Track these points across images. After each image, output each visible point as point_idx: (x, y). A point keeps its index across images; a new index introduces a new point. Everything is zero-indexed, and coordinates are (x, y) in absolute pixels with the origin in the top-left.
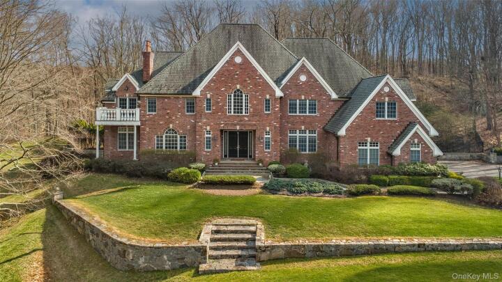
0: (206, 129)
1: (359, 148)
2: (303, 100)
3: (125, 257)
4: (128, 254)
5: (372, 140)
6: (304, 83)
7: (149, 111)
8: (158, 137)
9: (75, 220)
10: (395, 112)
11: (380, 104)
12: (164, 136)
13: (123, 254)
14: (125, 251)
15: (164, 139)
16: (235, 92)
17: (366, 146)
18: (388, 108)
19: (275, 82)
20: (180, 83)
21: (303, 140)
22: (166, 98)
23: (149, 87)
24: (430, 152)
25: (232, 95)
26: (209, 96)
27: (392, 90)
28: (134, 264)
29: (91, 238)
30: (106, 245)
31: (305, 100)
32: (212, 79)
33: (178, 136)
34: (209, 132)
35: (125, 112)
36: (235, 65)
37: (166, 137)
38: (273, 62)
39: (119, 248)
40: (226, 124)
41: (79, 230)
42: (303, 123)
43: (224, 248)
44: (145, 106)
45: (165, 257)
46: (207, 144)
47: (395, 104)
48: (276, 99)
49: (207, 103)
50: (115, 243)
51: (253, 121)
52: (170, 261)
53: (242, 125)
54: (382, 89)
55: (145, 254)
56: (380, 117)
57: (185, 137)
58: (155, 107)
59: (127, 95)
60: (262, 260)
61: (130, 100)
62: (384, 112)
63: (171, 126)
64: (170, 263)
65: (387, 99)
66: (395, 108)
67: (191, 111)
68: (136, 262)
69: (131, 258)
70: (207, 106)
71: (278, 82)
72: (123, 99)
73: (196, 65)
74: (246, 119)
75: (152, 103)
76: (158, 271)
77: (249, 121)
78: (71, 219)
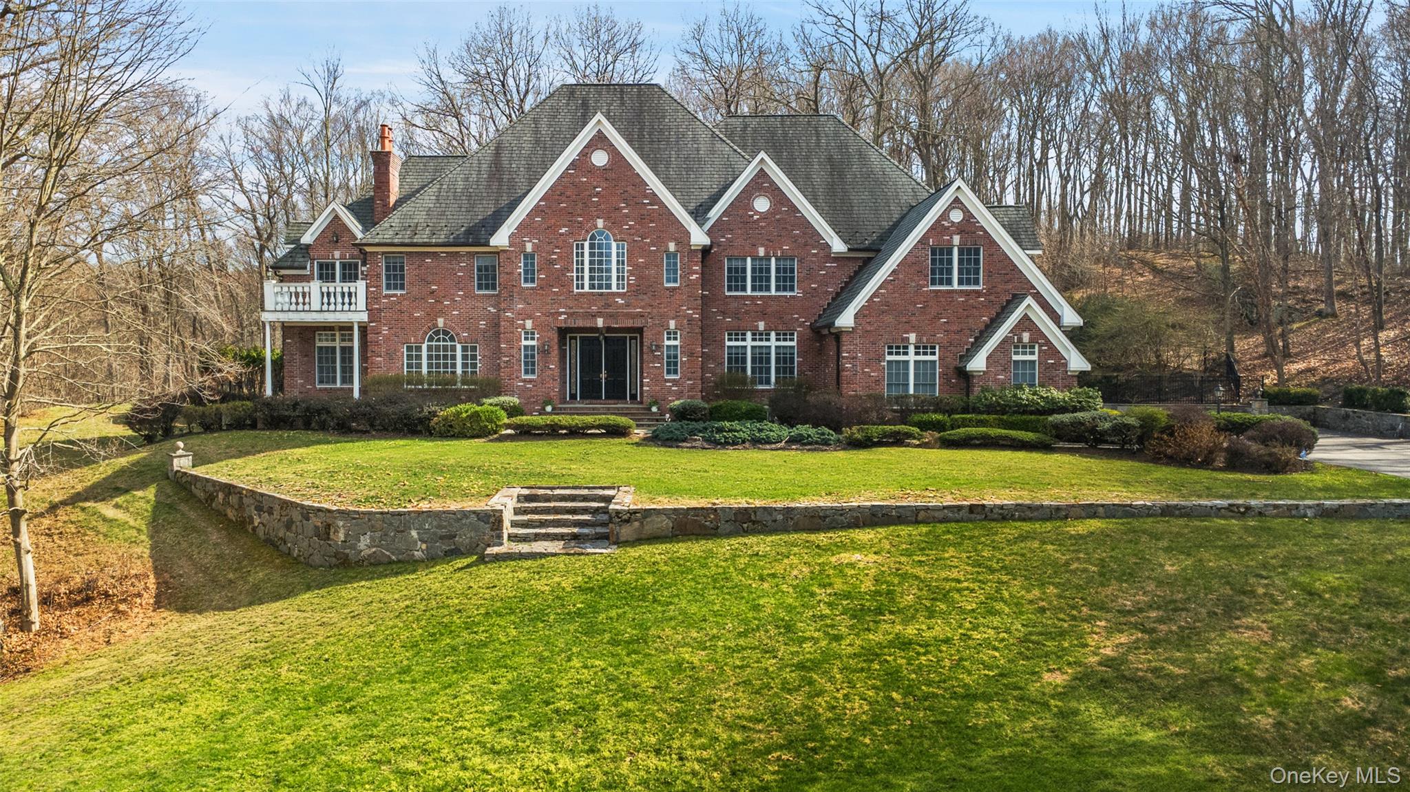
0: (524, 327)
1: (889, 358)
2: (761, 259)
3: (329, 539)
4: (336, 532)
5: (919, 340)
6: (764, 216)
7: (388, 287)
8: (409, 349)
9: (221, 495)
10: (977, 272)
11: (941, 251)
12: (424, 347)
13: (325, 532)
14: (328, 526)
15: (424, 353)
16: (593, 238)
17: (906, 353)
18: (961, 261)
19: (691, 213)
20: (461, 221)
21: (761, 357)
22: (427, 254)
23: (387, 230)
24: (1061, 362)
25: (587, 244)
26: (529, 248)
27: (968, 216)
28: (347, 551)
29: (257, 521)
30: (288, 525)
31: (767, 258)
32: (537, 206)
33: (459, 347)
34: (529, 335)
35: (332, 290)
36: (592, 170)
37: (430, 348)
38: (688, 169)
39: (316, 521)
40: (570, 315)
41: (231, 514)
42: (763, 315)
43: (543, 524)
44: (378, 276)
45: (414, 533)
46: (526, 364)
47: (977, 252)
48: (692, 252)
49: (526, 265)
50: (307, 512)
51: (635, 307)
52: (423, 541)
53: (611, 316)
54: (945, 215)
55: (373, 529)
56: (941, 283)
57: (474, 349)
58: (402, 277)
59: (337, 254)
60: (622, 539)
61: (344, 266)
62: (950, 271)
63: (441, 322)
64: (424, 546)
65: (956, 240)
66: (977, 261)
67: (487, 288)
68: (353, 547)
69: (341, 536)
70: (526, 272)
71: (699, 214)
72: (327, 265)
73: (500, 180)
74: (620, 301)
75: (395, 268)
76: (399, 561)
77: (627, 305)
78: (211, 498)
